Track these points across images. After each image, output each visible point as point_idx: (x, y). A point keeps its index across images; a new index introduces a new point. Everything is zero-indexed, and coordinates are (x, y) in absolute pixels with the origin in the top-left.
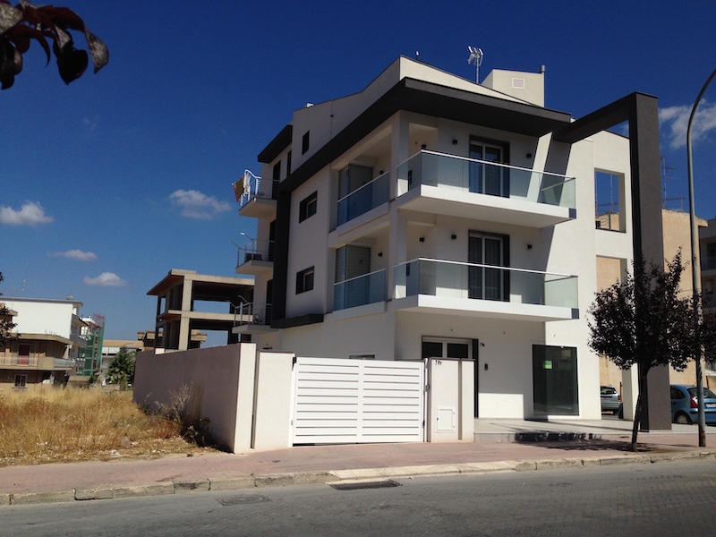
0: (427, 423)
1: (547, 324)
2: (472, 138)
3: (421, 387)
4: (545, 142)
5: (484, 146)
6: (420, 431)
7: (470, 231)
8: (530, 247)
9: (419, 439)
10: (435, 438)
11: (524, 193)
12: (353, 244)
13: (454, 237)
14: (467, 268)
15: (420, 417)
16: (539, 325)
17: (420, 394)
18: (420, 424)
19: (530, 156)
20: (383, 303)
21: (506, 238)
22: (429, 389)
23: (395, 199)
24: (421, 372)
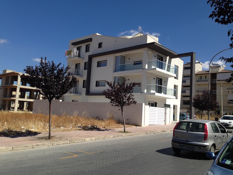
2: (158, 56)
3: (164, 113)
4: (168, 57)
6: (164, 122)
7: (156, 78)
8: (165, 82)
9: (164, 124)
10: (167, 124)
11: (164, 69)
12: (122, 76)
13: (154, 79)
14: (155, 86)
15: (164, 119)
16: (165, 99)
17: (164, 115)
19: (166, 61)
20: (140, 93)
22: (165, 113)
23: (145, 69)
24: (164, 110)
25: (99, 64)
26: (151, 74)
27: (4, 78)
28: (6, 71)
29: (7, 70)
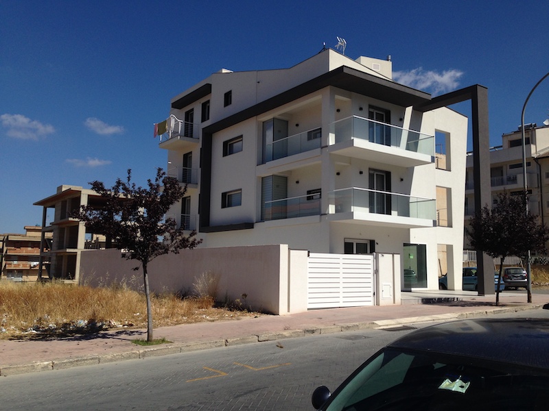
0: (376, 294)
1: (411, 230)
2: (370, 106)
3: (371, 271)
4: (409, 110)
5: (375, 112)
6: (371, 299)
7: (370, 169)
8: (402, 180)
9: (371, 304)
10: (382, 303)
11: (398, 145)
12: (279, 174)
13: (361, 173)
14: (368, 194)
15: (371, 290)
16: (406, 230)
17: (371, 276)
18: (372, 294)
19: (402, 120)
20: (319, 216)
21: (388, 174)
22: (376, 272)
23: (327, 146)
24: (371, 262)
25: (228, 149)
26: (350, 160)
27: (59, 205)
28: (61, 187)
29: (63, 186)
